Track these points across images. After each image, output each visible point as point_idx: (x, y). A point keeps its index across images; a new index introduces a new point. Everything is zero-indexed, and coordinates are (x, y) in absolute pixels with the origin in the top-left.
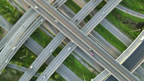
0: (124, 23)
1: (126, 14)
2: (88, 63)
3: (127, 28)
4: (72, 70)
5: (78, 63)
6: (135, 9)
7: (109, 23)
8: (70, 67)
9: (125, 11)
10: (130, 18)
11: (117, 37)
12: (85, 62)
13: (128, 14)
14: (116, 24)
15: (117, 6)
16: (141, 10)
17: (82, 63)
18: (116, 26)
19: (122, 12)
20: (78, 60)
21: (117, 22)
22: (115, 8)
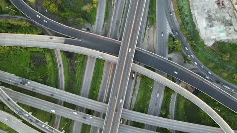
0: (75, 72)
1: (65, 76)
2: (134, 87)
3: (79, 67)
4: (149, 98)
5: (139, 97)
6: (56, 69)
7: (83, 86)
8: (148, 102)
9: (63, 79)
10: (67, 69)
11: (93, 72)
12: (134, 90)
13: (64, 73)
14: (80, 79)
15: (62, 89)
16: (53, 62)
17: (137, 92)
18: (82, 78)
19: (65, 80)
20: (136, 98)
21: (78, 80)
22: (65, 90)
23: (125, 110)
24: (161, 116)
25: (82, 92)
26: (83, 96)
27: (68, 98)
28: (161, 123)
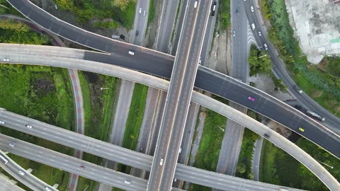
0: (101, 106)
1: (85, 110)
2: (196, 129)
3: (107, 97)
4: (219, 147)
5: (203, 145)
6: (70, 100)
7: (114, 128)
8: (217, 153)
9: (81, 116)
10: (89, 100)
11: (129, 105)
12: (196, 134)
13: (84, 106)
14: (109, 116)
15: (80, 132)
16: (66, 90)
17: (199, 138)
18: (112, 115)
19: (85, 118)
20: (198, 147)
21: (106, 118)
22: (85, 134)
23: (181, 165)
24: (238, 175)
25: (112, 136)
26: (113, 143)
27: (90, 146)
28: (238, 186)
